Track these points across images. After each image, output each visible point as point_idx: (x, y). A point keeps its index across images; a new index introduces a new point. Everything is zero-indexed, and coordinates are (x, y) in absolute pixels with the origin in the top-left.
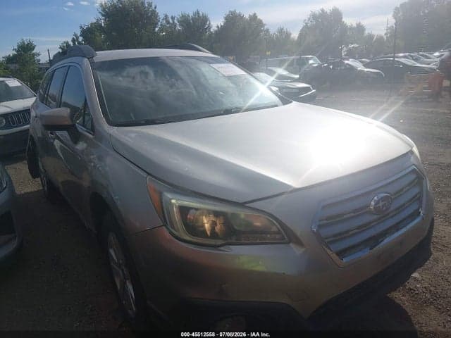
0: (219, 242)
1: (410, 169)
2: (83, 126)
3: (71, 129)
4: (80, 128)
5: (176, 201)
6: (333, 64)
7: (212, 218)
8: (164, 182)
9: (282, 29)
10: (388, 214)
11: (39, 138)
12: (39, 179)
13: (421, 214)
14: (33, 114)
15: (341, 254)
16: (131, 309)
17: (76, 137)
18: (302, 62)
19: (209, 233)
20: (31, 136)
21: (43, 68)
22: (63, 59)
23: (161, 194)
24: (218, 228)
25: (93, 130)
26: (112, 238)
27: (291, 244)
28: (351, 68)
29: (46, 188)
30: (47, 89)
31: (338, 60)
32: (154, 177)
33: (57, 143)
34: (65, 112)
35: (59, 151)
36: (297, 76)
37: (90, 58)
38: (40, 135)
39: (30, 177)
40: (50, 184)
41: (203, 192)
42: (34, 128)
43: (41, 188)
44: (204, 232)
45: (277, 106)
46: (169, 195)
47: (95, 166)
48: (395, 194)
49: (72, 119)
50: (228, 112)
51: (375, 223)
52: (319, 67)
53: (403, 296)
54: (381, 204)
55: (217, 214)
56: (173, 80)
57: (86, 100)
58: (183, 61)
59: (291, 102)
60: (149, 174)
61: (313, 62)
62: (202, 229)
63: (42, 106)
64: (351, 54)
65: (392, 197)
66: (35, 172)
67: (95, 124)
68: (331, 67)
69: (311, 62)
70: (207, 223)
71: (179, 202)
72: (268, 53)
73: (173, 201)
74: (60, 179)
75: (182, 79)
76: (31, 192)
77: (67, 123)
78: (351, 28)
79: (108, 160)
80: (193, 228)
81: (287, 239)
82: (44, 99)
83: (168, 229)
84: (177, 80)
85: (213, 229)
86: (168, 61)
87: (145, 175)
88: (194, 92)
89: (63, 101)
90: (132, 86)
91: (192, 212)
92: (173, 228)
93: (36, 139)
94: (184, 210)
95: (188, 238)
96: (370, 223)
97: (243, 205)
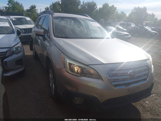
0: (79, 75)
1: (146, 65)
2: (47, 36)
3: (43, 36)
4: (46, 36)
5: (68, 61)
6: (140, 27)
7: (77, 67)
8: (67, 56)
9: (123, 12)
10: (134, 77)
11: (34, 38)
12: (32, 51)
13: (147, 80)
14: (33, 30)
15: (116, 86)
16: (53, 93)
17: (45, 39)
18: (129, 25)
19: (76, 72)
20: (32, 37)
21: (39, 15)
22: (44, 14)
23: (64, 59)
24: (79, 71)
25: (49, 37)
26: (51, 70)
27: (100, 80)
28: (146, 30)
29: (34, 54)
30: (38, 23)
31: (142, 26)
32: (63, 53)
33: (39, 40)
34: (42, 31)
35: (40, 44)
36: (126, 30)
37: (52, 15)
38: (34, 37)
39: (30, 50)
40: (36, 53)
41: (77, 60)
42: (33, 34)
43: (33, 54)
44: (75, 71)
45: (109, 38)
46: (67, 59)
47: (48, 49)
48: (138, 71)
49: (44, 33)
50: (92, 38)
51: (129, 79)
52: (135, 27)
53: (141, 107)
54: (132, 73)
55: (79, 67)
56: (80, 25)
57: (49, 28)
58: (84, 20)
59: (114, 38)
60: (62, 52)
61: (133, 25)
62: (74, 71)
63: (36, 28)
64: (147, 25)
65: (137, 72)
66: (31, 49)
67: (50, 36)
68: (139, 28)
69: (132, 25)
70: (76, 69)
71: (69, 62)
72: (116, 20)
73: (67, 61)
74: (39, 52)
75: (83, 26)
76: (29, 55)
77: (42, 34)
78: (150, 15)
79: (53, 47)
80: (72, 70)
81: (99, 78)
82: (37, 26)
83: (65, 69)
84: (81, 25)
85: (77, 71)
86: (79, 19)
87: (61, 53)
88: (86, 30)
89: (43, 27)
90: (66, 25)
91: (72, 65)
92: (66, 68)
93: (33, 38)
94: (70, 64)
95: (70, 72)
96: (127, 79)
97: (87, 65)
